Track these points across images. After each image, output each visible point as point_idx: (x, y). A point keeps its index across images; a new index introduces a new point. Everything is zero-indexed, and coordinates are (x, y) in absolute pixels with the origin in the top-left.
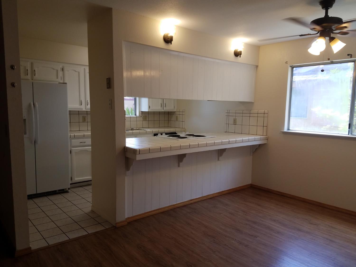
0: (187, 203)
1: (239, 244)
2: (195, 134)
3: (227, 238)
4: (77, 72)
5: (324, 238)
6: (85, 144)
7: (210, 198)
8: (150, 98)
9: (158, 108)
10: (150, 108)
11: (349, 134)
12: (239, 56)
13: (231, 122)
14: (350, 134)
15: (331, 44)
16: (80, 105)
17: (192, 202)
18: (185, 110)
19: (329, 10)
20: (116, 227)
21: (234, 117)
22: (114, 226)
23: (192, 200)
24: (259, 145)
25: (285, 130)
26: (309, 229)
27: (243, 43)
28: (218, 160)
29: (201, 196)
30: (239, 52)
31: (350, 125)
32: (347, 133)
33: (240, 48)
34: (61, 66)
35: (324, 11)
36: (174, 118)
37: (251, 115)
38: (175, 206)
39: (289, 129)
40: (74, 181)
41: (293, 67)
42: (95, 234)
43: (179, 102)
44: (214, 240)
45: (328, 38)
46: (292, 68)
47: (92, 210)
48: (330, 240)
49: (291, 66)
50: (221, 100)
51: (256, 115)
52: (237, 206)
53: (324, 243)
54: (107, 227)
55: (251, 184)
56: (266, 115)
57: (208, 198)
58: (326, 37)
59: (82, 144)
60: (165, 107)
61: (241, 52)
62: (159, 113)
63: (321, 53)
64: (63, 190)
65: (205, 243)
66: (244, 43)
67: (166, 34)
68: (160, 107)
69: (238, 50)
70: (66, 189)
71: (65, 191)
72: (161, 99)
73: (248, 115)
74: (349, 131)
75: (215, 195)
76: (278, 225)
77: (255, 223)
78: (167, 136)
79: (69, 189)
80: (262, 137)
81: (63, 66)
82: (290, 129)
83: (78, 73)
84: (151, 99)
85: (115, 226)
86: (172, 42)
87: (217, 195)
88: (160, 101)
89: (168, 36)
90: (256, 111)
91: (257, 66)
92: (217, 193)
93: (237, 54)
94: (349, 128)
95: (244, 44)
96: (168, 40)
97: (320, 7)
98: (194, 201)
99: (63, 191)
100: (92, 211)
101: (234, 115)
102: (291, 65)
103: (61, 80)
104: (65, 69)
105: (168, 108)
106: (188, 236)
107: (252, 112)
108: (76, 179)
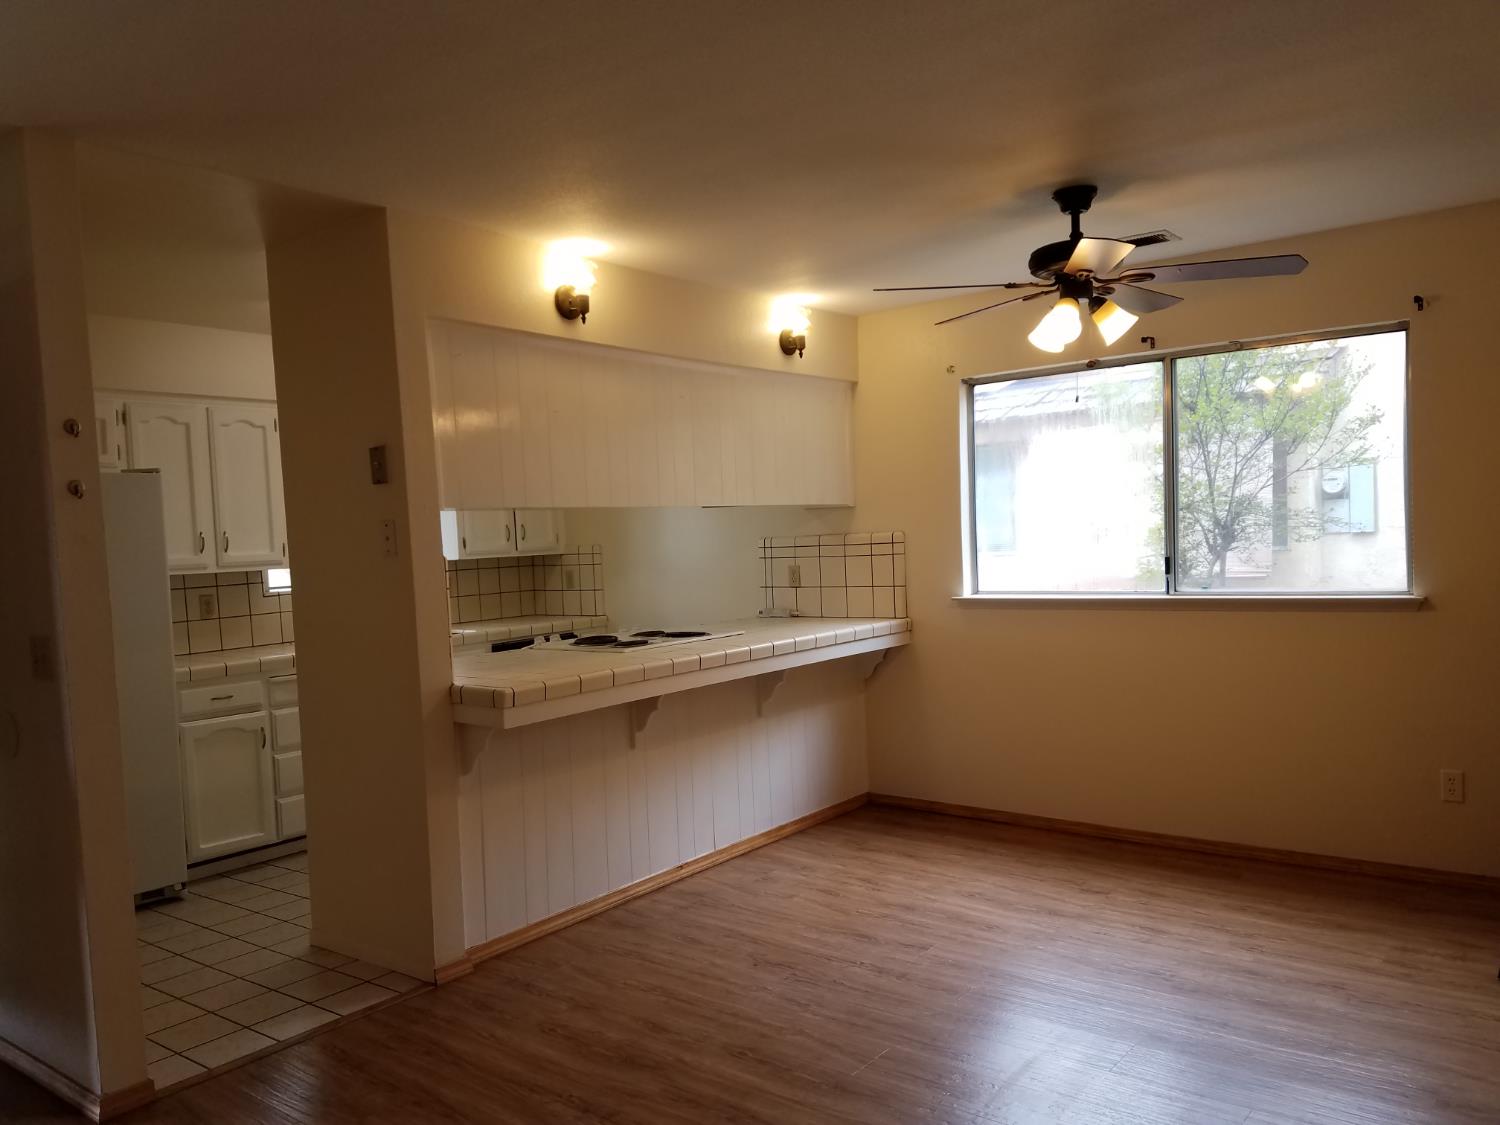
0: (668, 879)
1: (877, 974)
2: (666, 631)
3: (834, 963)
4: (181, 424)
5: (1133, 926)
6: (232, 703)
7: (743, 855)
8: (462, 510)
9: (496, 545)
10: (465, 546)
11: (1168, 593)
12: (798, 352)
13: (783, 578)
14: (1172, 591)
15: (1094, 316)
16: (196, 554)
17: (684, 872)
18: (600, 546)
19: (1081, 215)
20: (435, 984)
21: (791, 562)
22: (426, 984)
23: (681, 867)
24: (886, 653)
25: (967, 593)
26: (1084, 907)
27: (806, 308)
28: (759, 714)
29: (712, 851)
30: (794, 339)
31: (1167, 561)
32: (1164, 589)
33: (800, 328)
34: (117, 404)
35: (1067, 219)
36: (555, 580)
37: (850, 550)
38: (628, 894)
39: (976, 591)
40: (196, 857)
41: (973, 383)
42: (368, 1014)
43: (573, 517)
44: (795, 975)
45: (1084, 301)
46: (970, 384)
47: (312, 946)
48: (1152, 930)
49: (965, 382)
50: (749, 502)
51: (866, 550)
52: (839, 867)
53: (1135, 940)
54: (403, 989)
55: (869, 795)
56: (898, 548)
57: (733, 855)
58: (1080, 300)
59: (218, 705)
60: (523, 539)
61: (802, 339)
62: (498, 565)
63: (1068, 347)
64: (160, 892)
65: (770, 988)
66: (812, 309)
67: (562, 289)
68: (503, 541)
69: (791, 332)
70: (172, 886)
71: (168, 894)
72: (507, 509)
73: (840, 551)
74: (1168, 582)
75: (757, 844)
76: (983, 908)
77: (909, 908)
78: (571, 644)
79: (184, 885)
80: (894, 622)
81: (124, 405)
82: (980, 589)
83: (182, 429)
84: (466, 513)
85: (433, 981)
86: (586, 316)
87: (763, 841)
88: (503, 519)
89: (571, 297)
90: (864, 537)
91: (854, 385)
92: (763, 835)
93: (790, 346)
94: (1168, 571)
95: (810, 312)
96: (570, 309)
97: (1057, 207)
98: (691, 868)
99: (161, 898)
100: (316, 949)
101: (790, 552)
102: (966, 378)
103: (119, 458)
104: (134, 418)
105: (535, 544)
106: (703, 975)
107: (852, 539)
108: (202, 846)
